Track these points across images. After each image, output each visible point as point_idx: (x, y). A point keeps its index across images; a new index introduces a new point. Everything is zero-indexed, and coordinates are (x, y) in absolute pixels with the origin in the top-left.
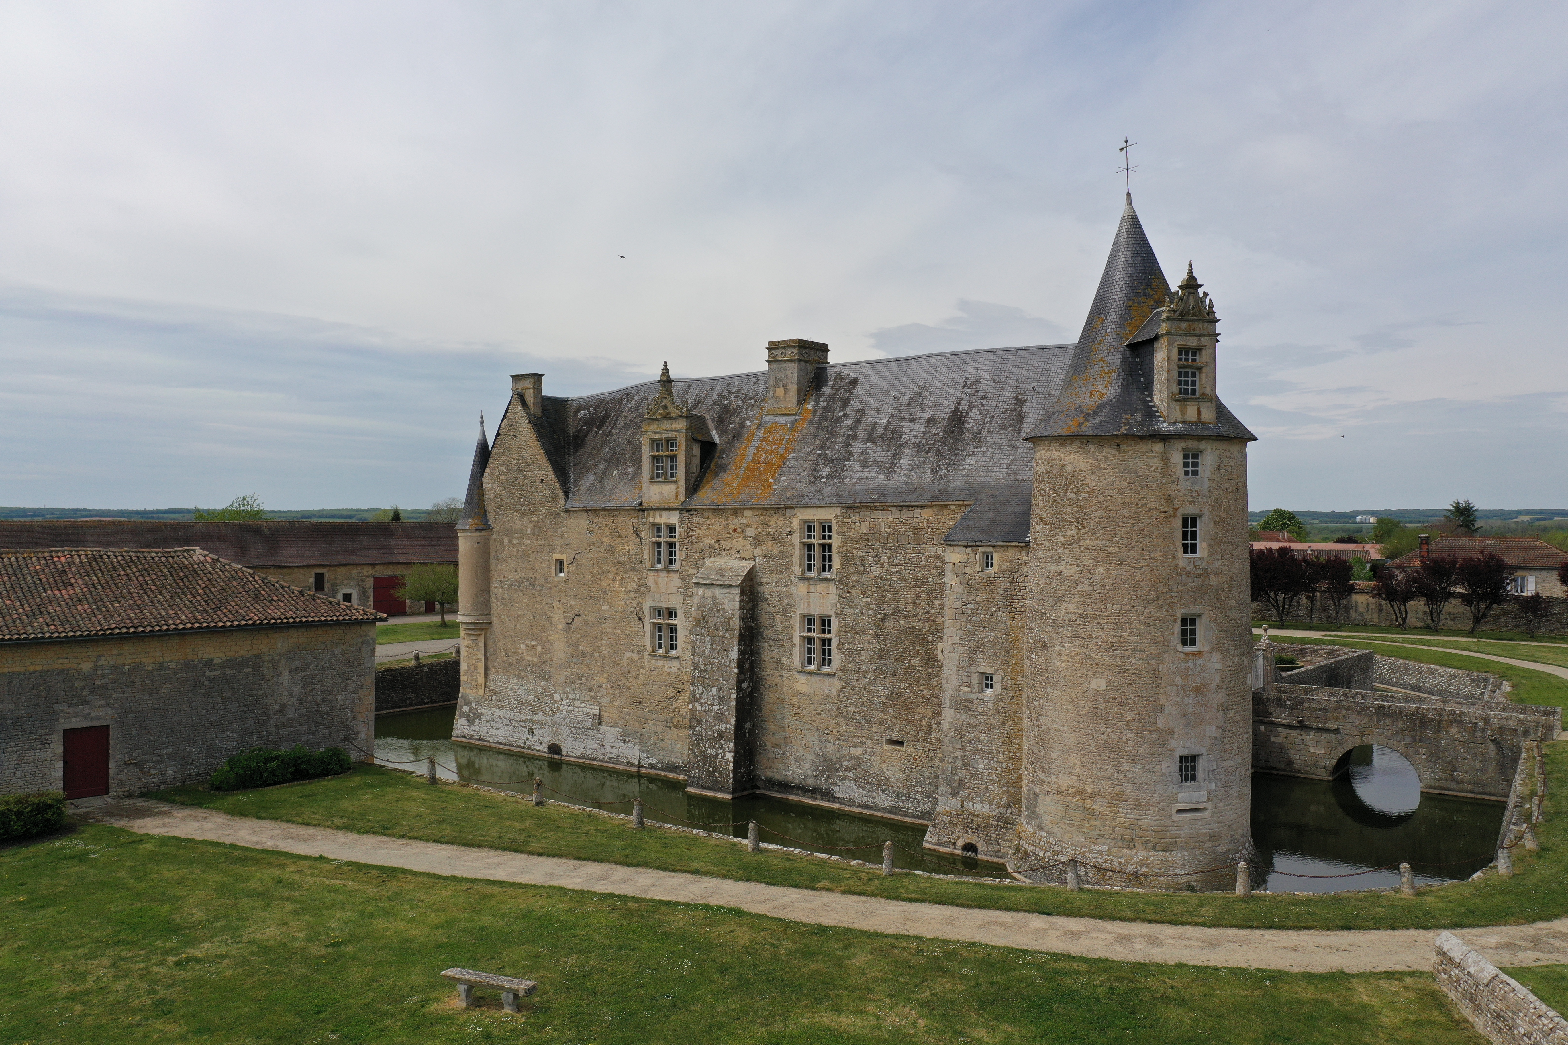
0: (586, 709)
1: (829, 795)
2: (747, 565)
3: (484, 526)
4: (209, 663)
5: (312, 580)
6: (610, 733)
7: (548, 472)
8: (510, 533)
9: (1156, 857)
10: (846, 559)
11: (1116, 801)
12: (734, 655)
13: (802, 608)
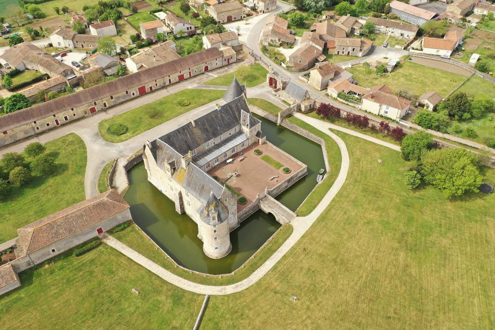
0: (164, 189)
1: (192, 218)
2: (180, 190)
3: (146, 158)
4: (110, 218)
6: (168, 194)
7: (153, 158)
8: (150, 161)
9: (213, 254)
10: (190, 198)
11: (209, 249)
13: (186, 199)
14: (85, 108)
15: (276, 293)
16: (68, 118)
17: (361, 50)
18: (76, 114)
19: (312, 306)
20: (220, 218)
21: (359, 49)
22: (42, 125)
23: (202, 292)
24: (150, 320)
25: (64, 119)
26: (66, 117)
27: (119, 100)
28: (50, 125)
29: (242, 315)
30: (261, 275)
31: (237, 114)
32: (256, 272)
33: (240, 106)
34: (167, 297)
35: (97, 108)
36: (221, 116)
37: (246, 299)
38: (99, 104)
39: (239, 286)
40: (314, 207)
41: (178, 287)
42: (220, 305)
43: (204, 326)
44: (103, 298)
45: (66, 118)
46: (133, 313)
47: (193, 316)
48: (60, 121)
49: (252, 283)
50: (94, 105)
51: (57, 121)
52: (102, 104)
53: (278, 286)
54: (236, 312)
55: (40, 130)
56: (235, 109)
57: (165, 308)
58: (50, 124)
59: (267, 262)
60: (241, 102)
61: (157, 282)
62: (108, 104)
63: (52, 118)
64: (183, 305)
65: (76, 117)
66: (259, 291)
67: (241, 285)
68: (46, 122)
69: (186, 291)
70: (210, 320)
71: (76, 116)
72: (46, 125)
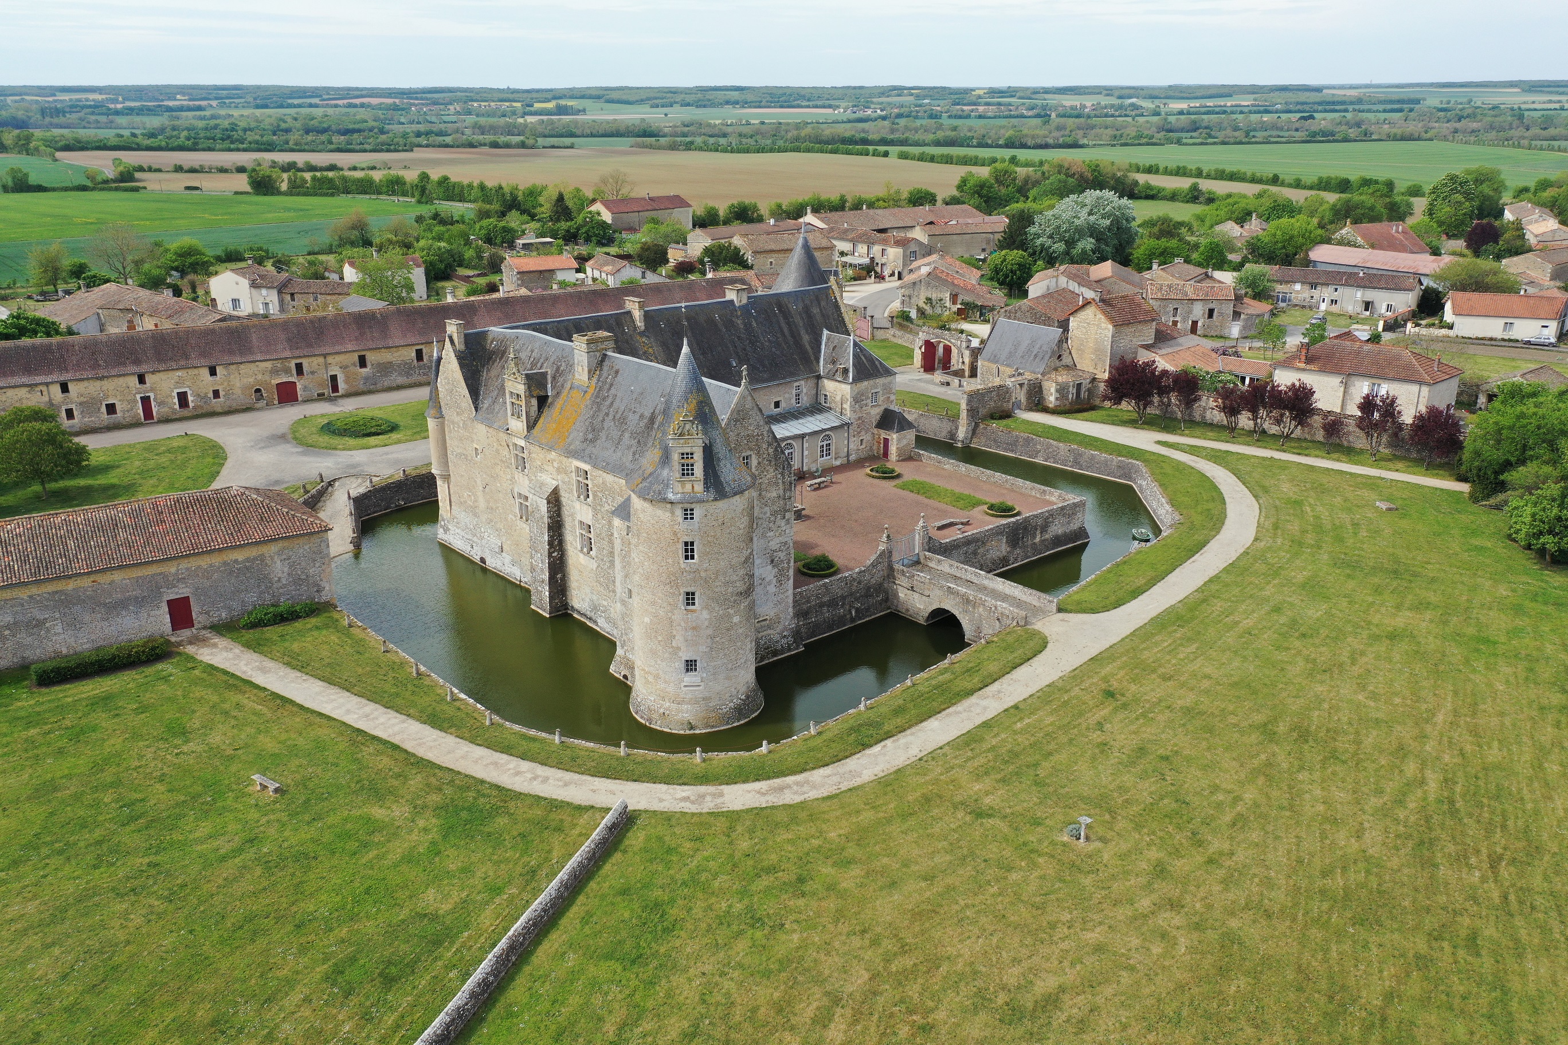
0: (495, 542)
1: (595, 622)
2: (555, 483)
3: (440, 416)
4: (236, 561)
5: (414, 354)
6: (507, 558)
7: (465, 392)
8: (453, 423)
9: (674, 706)
10: (595, 496)
11: (657, 677)
12: (546, 538)
13: (579, 517)
14: (260, 377)
15: (979, 814)
16: (190, 398)
17: (1236, 315)
18: (222, 393)
19: (1179, 866)
20: (716, 476)
21: (1229, 309)
22: (89, 405)
23: (600, 800)
24: (301, 882)
25: (176, 400)
26: (185, 393)
27: (386, 376)
28: (119, 414)
29: (801, 880)
30: (902, 759)
31: (806, 338)
32: (877, 749)
33: (819, 317)
34: (418, 810)
35: (305, 389)
36: (748, 326)
37: (824, 827)
38: (313, 373)
39: (789, 787)
40: (1136, 593)
41: (482, 782)
42: (688, 845)
43: (587, 912)
44: (96, 804)
45: (183, 398)
46: (224, 859)
47: (531, 878)
48: (160, 404)
49: (857, 782)
50: (294, 372)
51: (146, 401)
52: (326, 377)
53: (987, 793)
54: (771, 870)
55: (76, 421)
56: (799, 321)
57: (397, 849)
58: (118, 408)
59: (933, 724)
60: (823, 303)
61: (385, 762)
62: (346, 382)
63: (131, 385)
64: (495, 840)
65: (217, 404)
66: (892, 806)
67: (797, 784)
68: (107, 397)
69: (518, 796)
70: (624, 892)
71: (222, 399)
72: (104, 409)
